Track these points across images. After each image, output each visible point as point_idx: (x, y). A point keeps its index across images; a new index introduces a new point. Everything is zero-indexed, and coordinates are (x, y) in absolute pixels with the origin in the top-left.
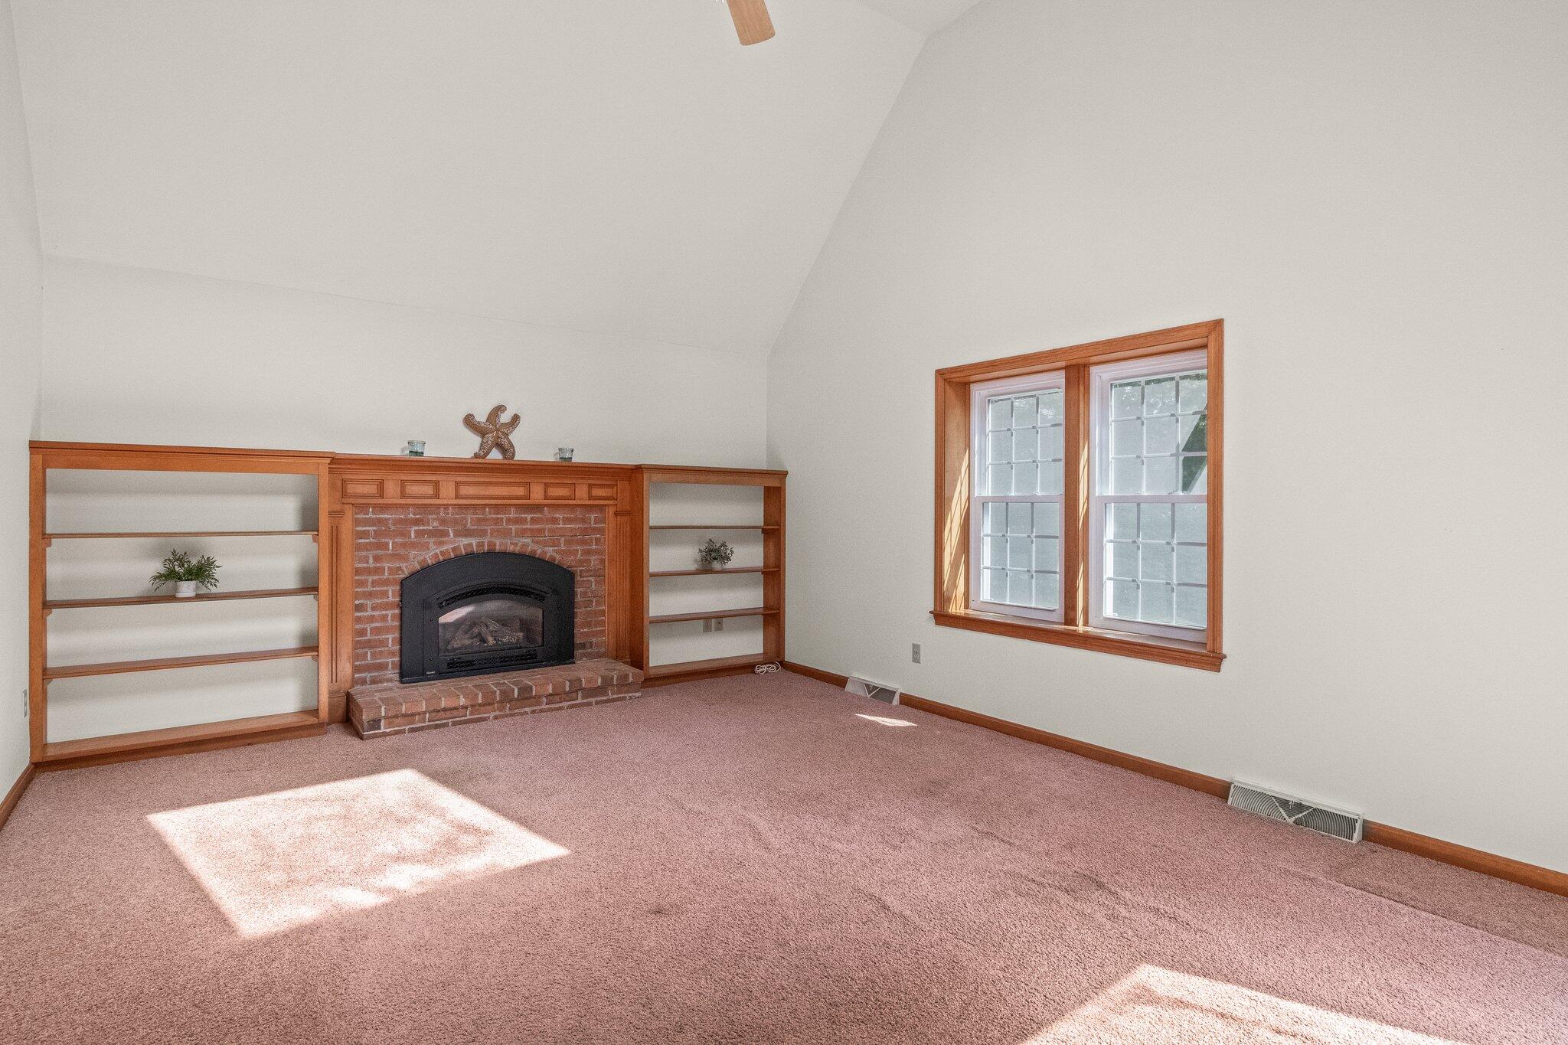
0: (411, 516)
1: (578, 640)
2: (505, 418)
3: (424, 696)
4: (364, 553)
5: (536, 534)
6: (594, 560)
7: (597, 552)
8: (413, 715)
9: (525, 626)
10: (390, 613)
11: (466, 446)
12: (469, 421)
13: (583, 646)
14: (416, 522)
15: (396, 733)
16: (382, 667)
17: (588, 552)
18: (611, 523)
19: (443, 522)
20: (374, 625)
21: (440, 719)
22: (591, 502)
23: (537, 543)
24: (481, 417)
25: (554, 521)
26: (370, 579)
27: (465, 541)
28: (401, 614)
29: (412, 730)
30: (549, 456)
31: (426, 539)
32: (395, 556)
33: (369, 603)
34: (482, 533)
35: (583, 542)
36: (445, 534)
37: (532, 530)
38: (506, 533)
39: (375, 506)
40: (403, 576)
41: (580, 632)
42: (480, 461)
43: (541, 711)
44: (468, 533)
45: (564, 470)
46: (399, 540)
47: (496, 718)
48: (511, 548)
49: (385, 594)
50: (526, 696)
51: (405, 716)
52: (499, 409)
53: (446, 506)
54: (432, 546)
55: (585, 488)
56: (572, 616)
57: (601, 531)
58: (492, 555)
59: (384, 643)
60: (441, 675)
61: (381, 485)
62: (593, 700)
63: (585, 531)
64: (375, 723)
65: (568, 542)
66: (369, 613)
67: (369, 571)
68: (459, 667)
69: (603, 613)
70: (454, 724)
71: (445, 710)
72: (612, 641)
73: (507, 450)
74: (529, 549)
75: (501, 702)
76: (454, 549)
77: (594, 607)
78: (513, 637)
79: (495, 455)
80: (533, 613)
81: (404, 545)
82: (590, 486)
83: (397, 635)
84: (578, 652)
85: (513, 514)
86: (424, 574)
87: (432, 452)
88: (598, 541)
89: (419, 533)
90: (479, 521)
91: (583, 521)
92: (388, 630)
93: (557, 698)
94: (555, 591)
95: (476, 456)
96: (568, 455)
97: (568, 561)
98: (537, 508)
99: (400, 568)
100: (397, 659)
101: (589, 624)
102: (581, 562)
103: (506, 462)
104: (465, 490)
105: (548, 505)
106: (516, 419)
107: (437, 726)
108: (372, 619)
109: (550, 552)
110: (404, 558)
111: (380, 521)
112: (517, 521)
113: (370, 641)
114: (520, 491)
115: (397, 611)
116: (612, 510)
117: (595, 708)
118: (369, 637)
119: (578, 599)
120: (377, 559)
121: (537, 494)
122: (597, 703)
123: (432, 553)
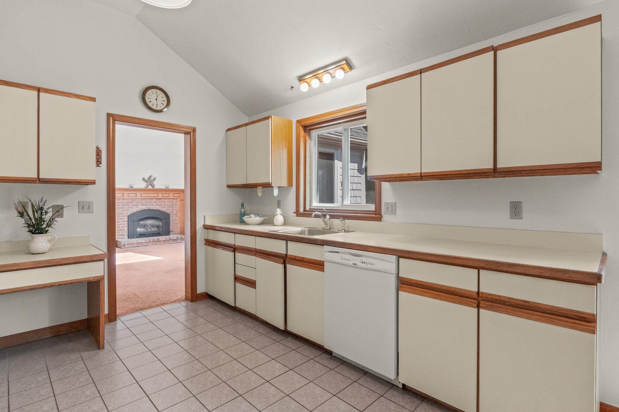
0: (130, 201)
1: (171, 230)
2: (152, 178)
3: (134, 241)
4: (119, 209)
5: (159, 205)
6: (175, 212)
7: (176, 209)
8: (133, 244)
9: (158, 227)
10: (125, 223)
11: (143, 185)
12: (144, 179)
13: (172, 231)
14: (131, 202)
15: (129, 247)
16: (124, 235)
17: (173, 209)
18: (179, 203)
19: (138, 202)
20: (122, 226)
21: (139, 245)
22: (174, 198)
23: (160, 207)
24: (146, 178)
25: (165, 202)
26: (121, 215)
27: (143, 207)
28: (128, 223)
29: (133, 247)
30: (163, 187)
31: (133, 206)
32: (127, 210)
33: (121, 221)
34: (147, 205)
35: (172, 207)
36: (138, 205)
37: (159, 204)
38: (153, 205)
39: (122, 199)
40: (128, 215)
41: (171, 228)
42: (147, 188)
43: (162, 244)
44: (144, 205)
45: (167, 190)
46: (127, 206)
47: (151, 245)
48: (154, 209)
49: (124, 219)
50: (158, 241)
51: (131, 244)
52: (150, 177)
53: (138, 199)
54: (135, 208)
55: (172, 194)
56: (169, 224)
57: (176, 204)
58: (149, 210)
59: (124, 230)
60: (138, 237)
61: (123, 194)
62: (174, 242)
63: (172, 205)
64: (124, 245)
65: (168, 207)
66: (121, 223)
67: (121, 214)
68: (142, 235)
69: (177, 224)
70: (142, 246)
71: (140, 243)
72: (179, 230)
73: (153, 186)
74: (159, 209)
75: (152, 242)
76: (140, 209)
77: (175, 222)
78: (154, 229)
79: (150, 187)
80: (160, 223)
81: (129, 208)
82: (174, 194)
83: (127, 228)
84: (171, 233)
85: (154, 200)
86: (133, 214)
87: (135, 187)
88: (176, 207)
89: (132, 205)
90: (146, 202)
91: (172, 202)
92: (125, 227)
93: (165, 241)
94: (165, 219)
95: (146, 187)
96: (168, 187)
97: (168, 212)
98: (160, 199)
99: (127, 213)
100: (127, 233)
101: (174, 226)
102: (172, 212)
103: (153, 189)
104: (143, 195)
105: (163, 199)
106: (155, 179)
107: (138, 246)
108: (121, 224)
109: (163, 210)
110: (129, 211)
111: (123, 202)
112: (155, 202)
113: (121, 229)
114: (156, 195)
115: (127, 223)
116: (179, 199)
117: (174, 244)
118: (121, 228)
119: (171, 220)
120: (122, 211)
121: (160, 196)
122: (175, 243)
123: (135, 210)
